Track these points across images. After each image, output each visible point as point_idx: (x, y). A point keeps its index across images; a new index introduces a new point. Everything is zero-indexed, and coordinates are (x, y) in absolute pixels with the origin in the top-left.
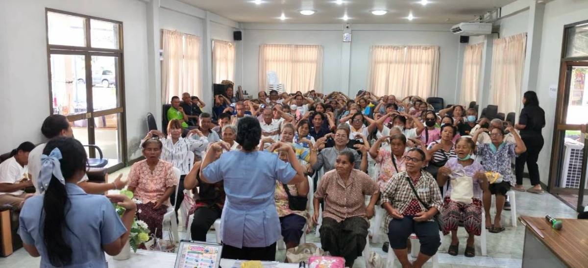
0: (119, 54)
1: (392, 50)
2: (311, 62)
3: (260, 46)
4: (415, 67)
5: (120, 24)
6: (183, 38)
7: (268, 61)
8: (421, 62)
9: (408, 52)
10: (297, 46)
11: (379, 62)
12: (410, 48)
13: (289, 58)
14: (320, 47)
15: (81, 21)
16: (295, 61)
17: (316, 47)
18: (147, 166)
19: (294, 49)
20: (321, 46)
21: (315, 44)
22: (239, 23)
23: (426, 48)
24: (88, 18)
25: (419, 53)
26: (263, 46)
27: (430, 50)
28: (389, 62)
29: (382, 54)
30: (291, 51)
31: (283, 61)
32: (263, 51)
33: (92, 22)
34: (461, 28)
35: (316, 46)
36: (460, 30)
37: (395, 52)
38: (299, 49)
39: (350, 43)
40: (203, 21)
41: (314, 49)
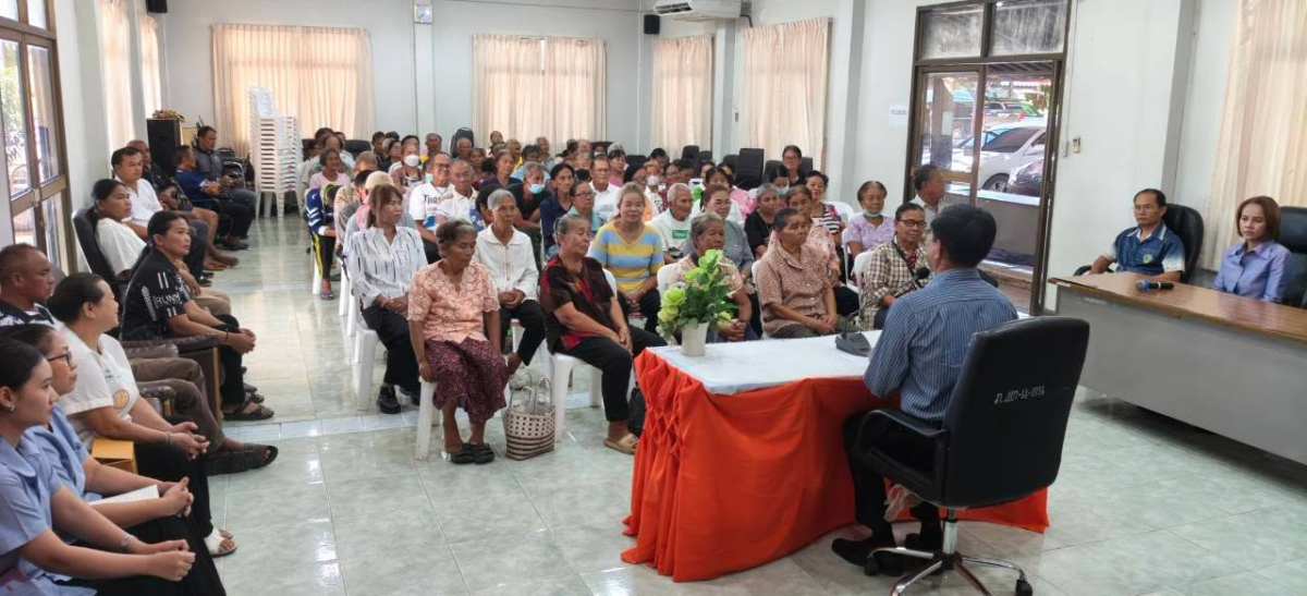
1: (518, 43)
2: (344, 66)
3: (212, 29)
4: (563, 82)
7: (236, 63)
8: (573, 72)
9: (549, 48)
11: (492, 70)
12: (551, 41)
13: (288, 58)
14: (362, 32)
16: (306, 64)
17: (352, 33)
18: (444, 277)
19: (299, 35)
20: (365, 30)
21: (352, 26)
23: (582, 43)
25: (568, 50)
26: (220, 29)
27: (589, 46)
28: (513, 70)
29: (499, 52)
30: (293, 38)
31: (275, 63)
32: (223, 39)
34: (691, 6)
35: (352, 31)
36: (689, 9)
37: (524, 48)
38: (312, 35)
39: (430, 26)
41: (349, 36)
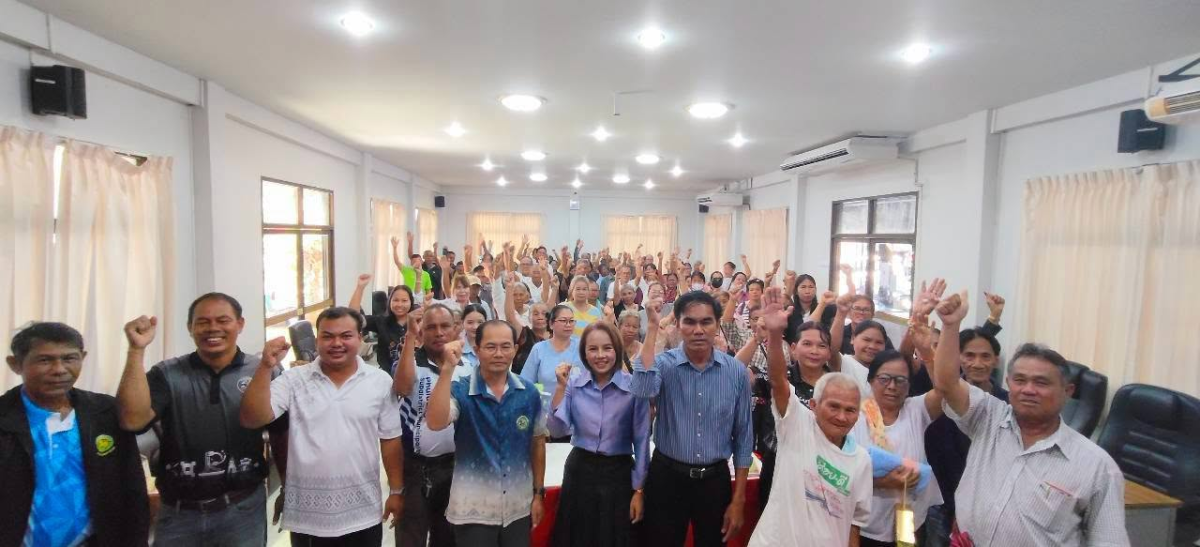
0: (329, 231)
1: (626, 219)
2: (532, 233)
3: (467, 215)
4: (652, 239)
5: (331, 192)
6: (391, 207)
8: (658, 234)
10: (514, 214)
11: (611, 234)
12: (646, 217)
14: (542, 216)
15: (293, 190)
16: (512, 232)
17: (537, 215)
19: (510, 217)
20: (544, 214)
21: (537, 212)
22: (442, 186)
24: (301, 187)
25: (655, 223)
26: (471, 214)
27: (667, 220)
28: (623, 233)
29: (615, 224)
30: (507, 219)
31: (497, 232)
32: (472, 220)
33: (305, 191)
34: (711, 199)
36: (711, 201)
37: (629, 221)
38: (517, 217)
39: (578, 211)
40: (408, 185)
41: (535, 217)
